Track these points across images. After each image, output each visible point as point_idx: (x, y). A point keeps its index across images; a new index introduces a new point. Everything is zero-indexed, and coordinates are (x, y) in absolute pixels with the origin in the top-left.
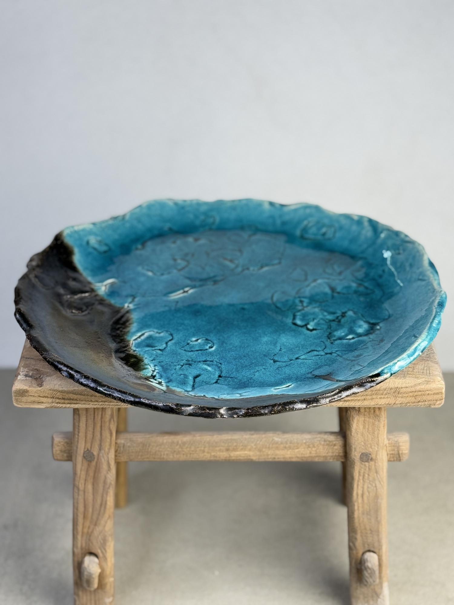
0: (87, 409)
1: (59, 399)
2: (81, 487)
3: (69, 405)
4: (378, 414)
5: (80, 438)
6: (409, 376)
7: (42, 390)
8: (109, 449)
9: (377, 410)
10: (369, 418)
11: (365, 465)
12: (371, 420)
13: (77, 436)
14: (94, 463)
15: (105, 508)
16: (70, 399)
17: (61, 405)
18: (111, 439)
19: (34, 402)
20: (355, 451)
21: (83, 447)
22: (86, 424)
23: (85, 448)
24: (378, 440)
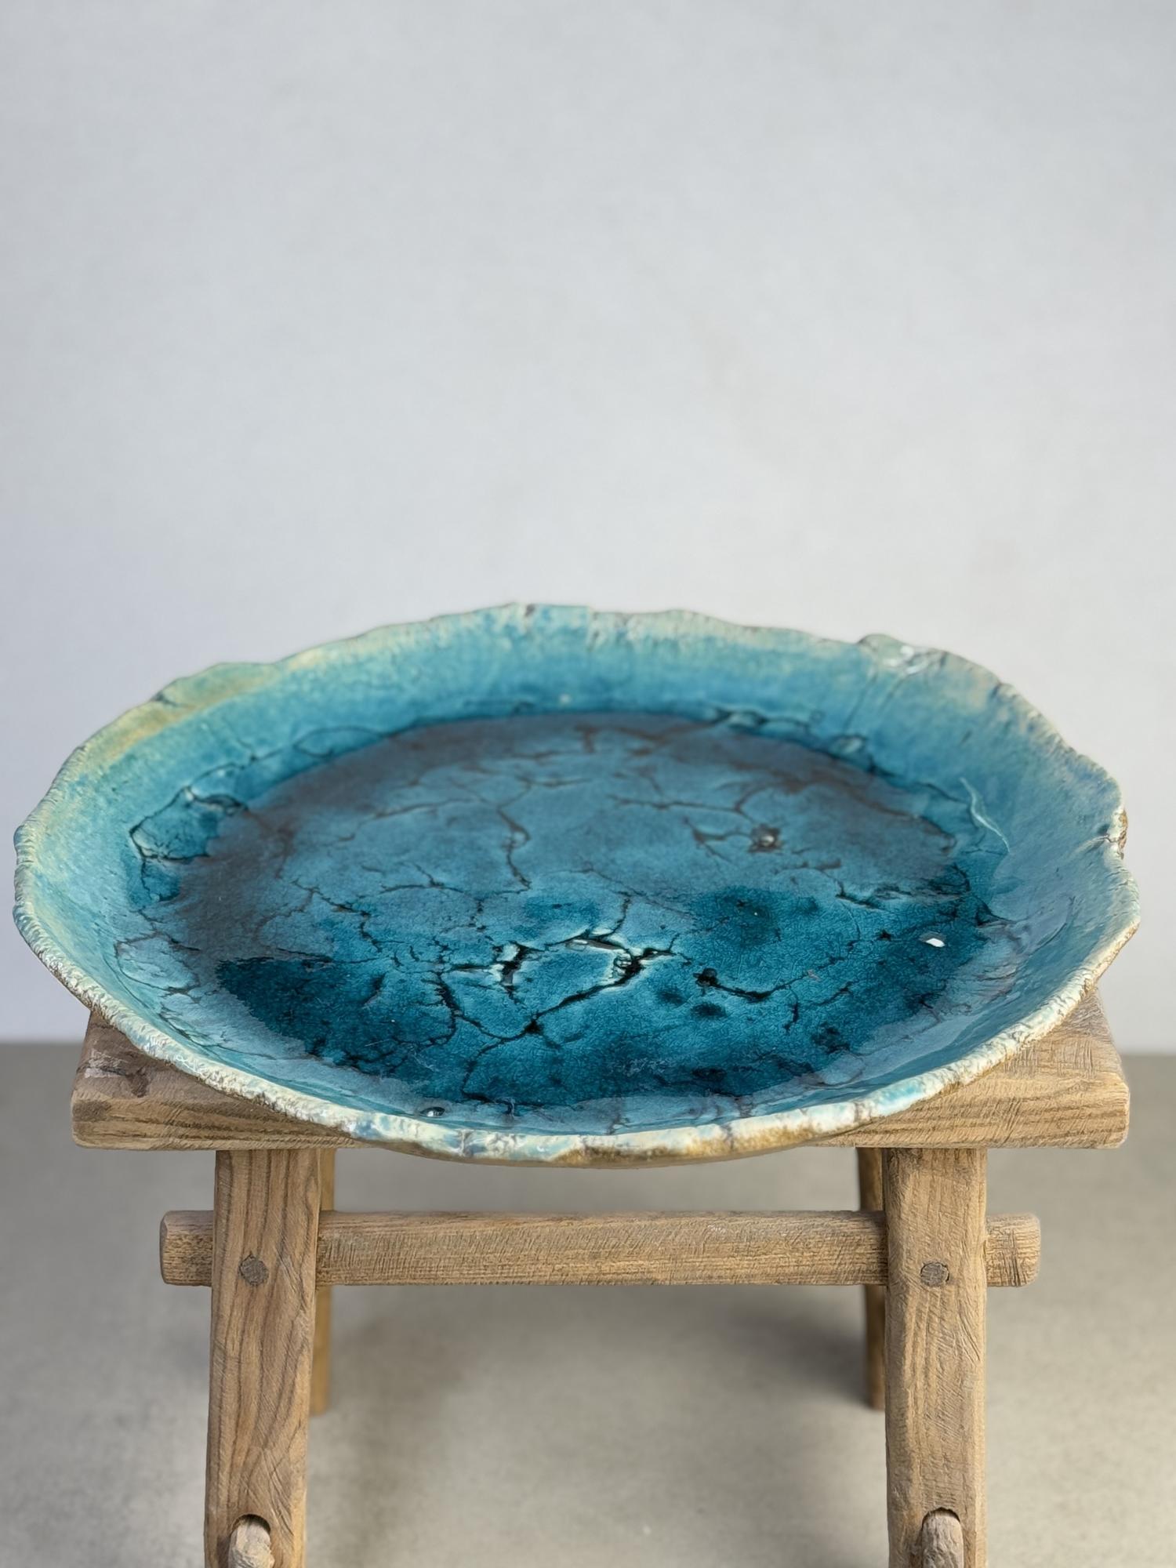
0: (251, 1153)
1: (186, 1126)
2: (232, 1351)
3: (209, 1142)
4: (966, 1165)
5: (232, 1226)
6: (1043, 1070)
7: (145, 1105)
8: (303, 1254)
9: (963, 1156)
10: (944, 1175)
11: (933, 1294)
12: (949, 1182)
13: (224, 1221)
14: (264, 1289)
15: (290, 1401)
16: (213, 1127)
17: (188, 1142)
18: (308, 1229)
19: (123, 1135)
20: (909, 1257)
21: (240, 1250)
22: (249, 1191)
23: (243, 1252)
24: (966, 1231)
